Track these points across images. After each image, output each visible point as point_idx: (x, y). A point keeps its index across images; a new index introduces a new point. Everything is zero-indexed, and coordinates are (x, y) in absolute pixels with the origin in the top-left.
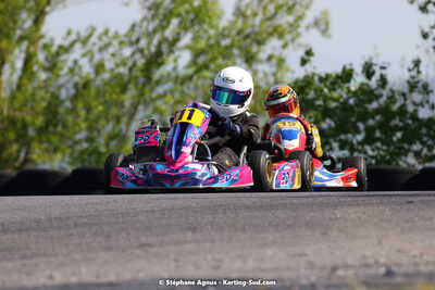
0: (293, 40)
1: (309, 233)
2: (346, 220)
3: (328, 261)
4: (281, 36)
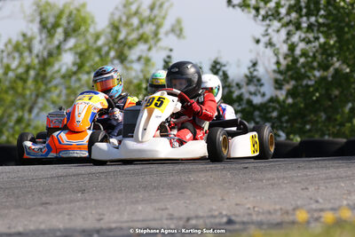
0: (155, 44)
1: (170, 193)
2: (197, 182)
3: (183, 213)
4: (146, 41)
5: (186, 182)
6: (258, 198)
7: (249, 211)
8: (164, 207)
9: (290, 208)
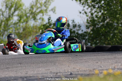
0: (46, 14)
1: (50, 64)
2: (60, 60)
3: (55, 71)
5: (56, 60)
6: (81, 66)
7: (78, 70)
8: (48, 69)
9: (92, 69)
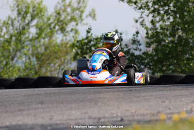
0: (81, 22)
1: (89, 104)
2: (104, 98)
3: (97, 116)
4: (75, 20)
5: (98, 98)
6: (138, 107)
7: (133, 114)
8: (86, 112)
9: (155, 112)
